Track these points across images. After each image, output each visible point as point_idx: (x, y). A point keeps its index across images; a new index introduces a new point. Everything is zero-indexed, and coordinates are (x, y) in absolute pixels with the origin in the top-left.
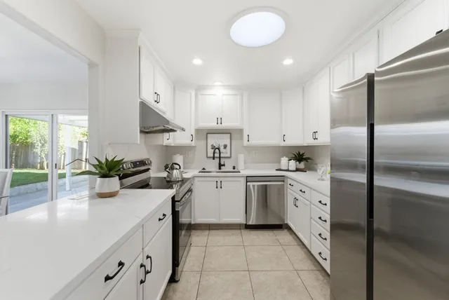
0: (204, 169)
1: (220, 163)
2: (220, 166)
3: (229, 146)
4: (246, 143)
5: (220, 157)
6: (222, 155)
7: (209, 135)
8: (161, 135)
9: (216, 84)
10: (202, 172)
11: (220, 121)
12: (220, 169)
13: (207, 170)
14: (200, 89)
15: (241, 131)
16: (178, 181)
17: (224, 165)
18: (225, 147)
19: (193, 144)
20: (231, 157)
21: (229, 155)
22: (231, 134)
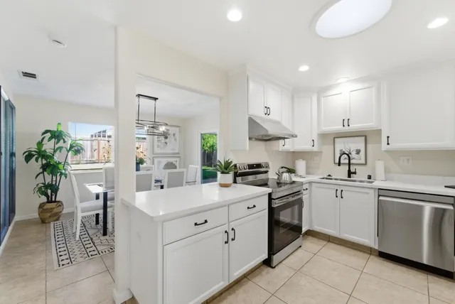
0: (329, 176)
1: (349, 171)
2: (350, 173)
3: (362, 153)
4: (384, 146)
5: (349, 164)
6: (352, 161)
7: (336, 140)
8: (277, 142)
9: (339, 81)
10: (327, 179)
11: (346, 122)
12: (349, 176)
13: (333, 177)
14: (322, 91)
15: (378, 132)
16: (287, 184)
17: (355, 173)
18: (358, 152)
19: (315, 149)
20: (366, 164)
21: (363, 162)
22: (366, 136)
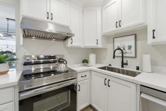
0: (110, 65)
2: (123, 64)
3: (133, 48)
5: (123, 57)
12: (122, 67)
17: (127, 64)
18: (130, 48)
20: (136, 57)
21: (133, 55)
22: (136, 35)
